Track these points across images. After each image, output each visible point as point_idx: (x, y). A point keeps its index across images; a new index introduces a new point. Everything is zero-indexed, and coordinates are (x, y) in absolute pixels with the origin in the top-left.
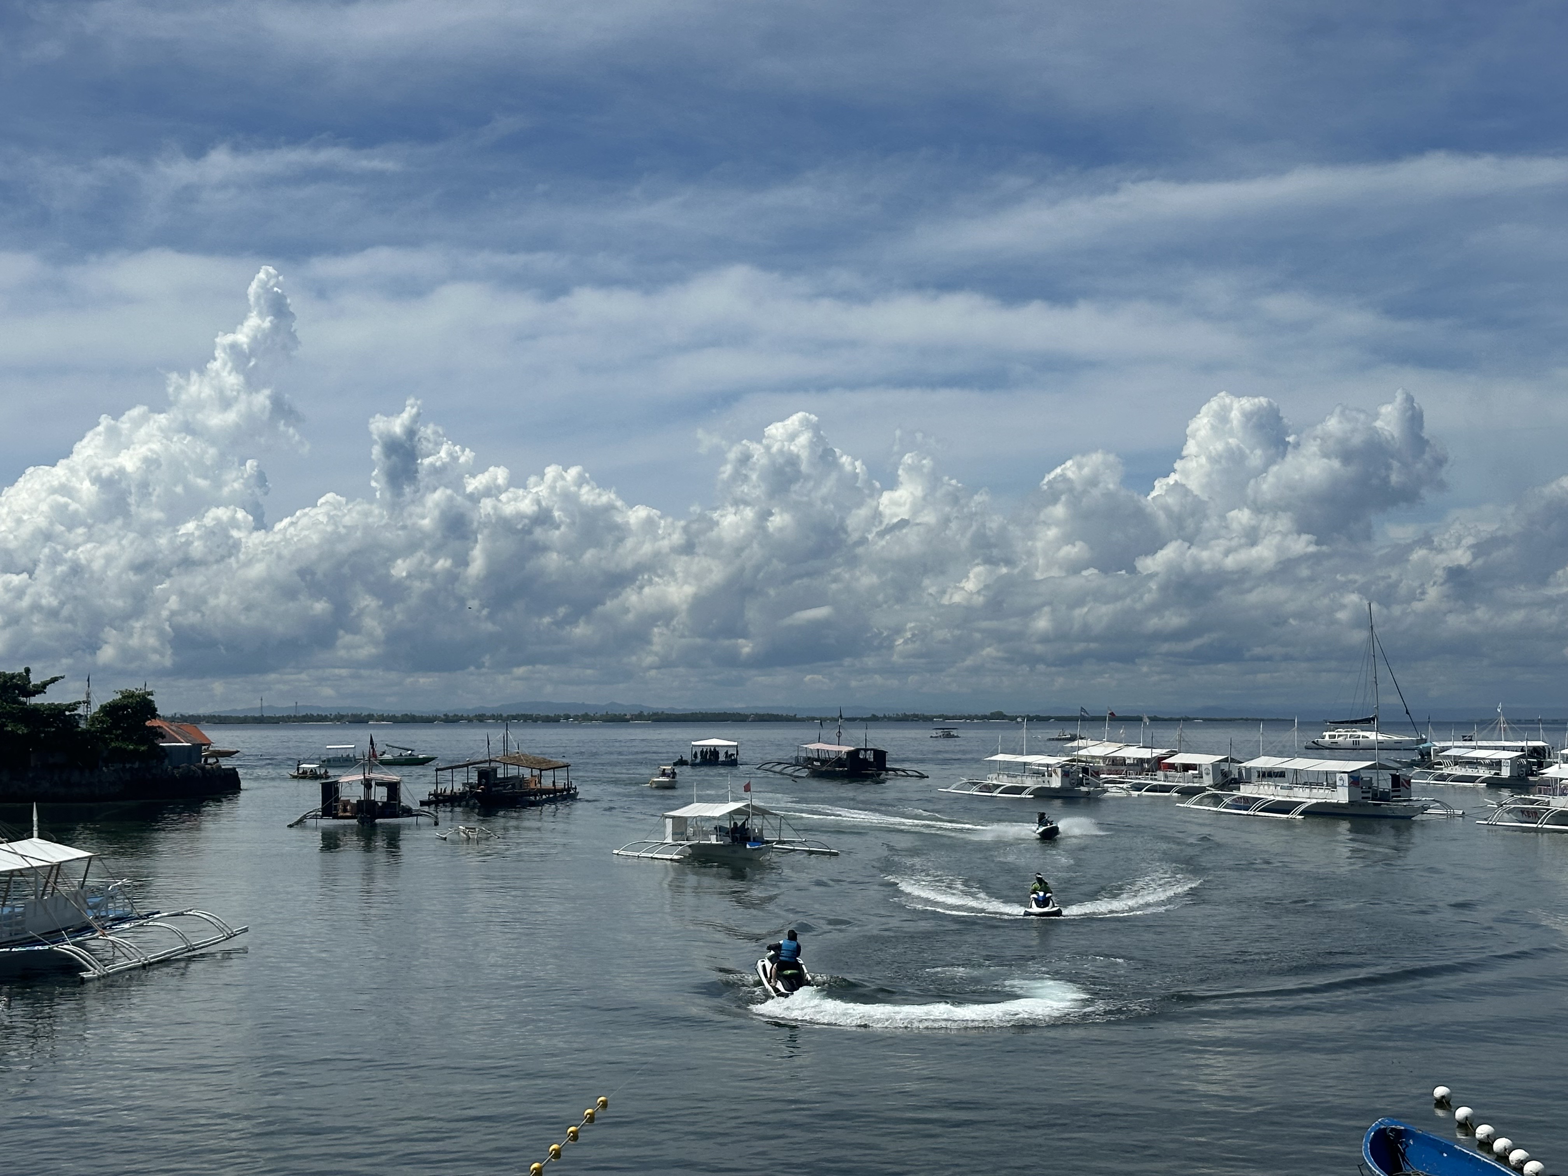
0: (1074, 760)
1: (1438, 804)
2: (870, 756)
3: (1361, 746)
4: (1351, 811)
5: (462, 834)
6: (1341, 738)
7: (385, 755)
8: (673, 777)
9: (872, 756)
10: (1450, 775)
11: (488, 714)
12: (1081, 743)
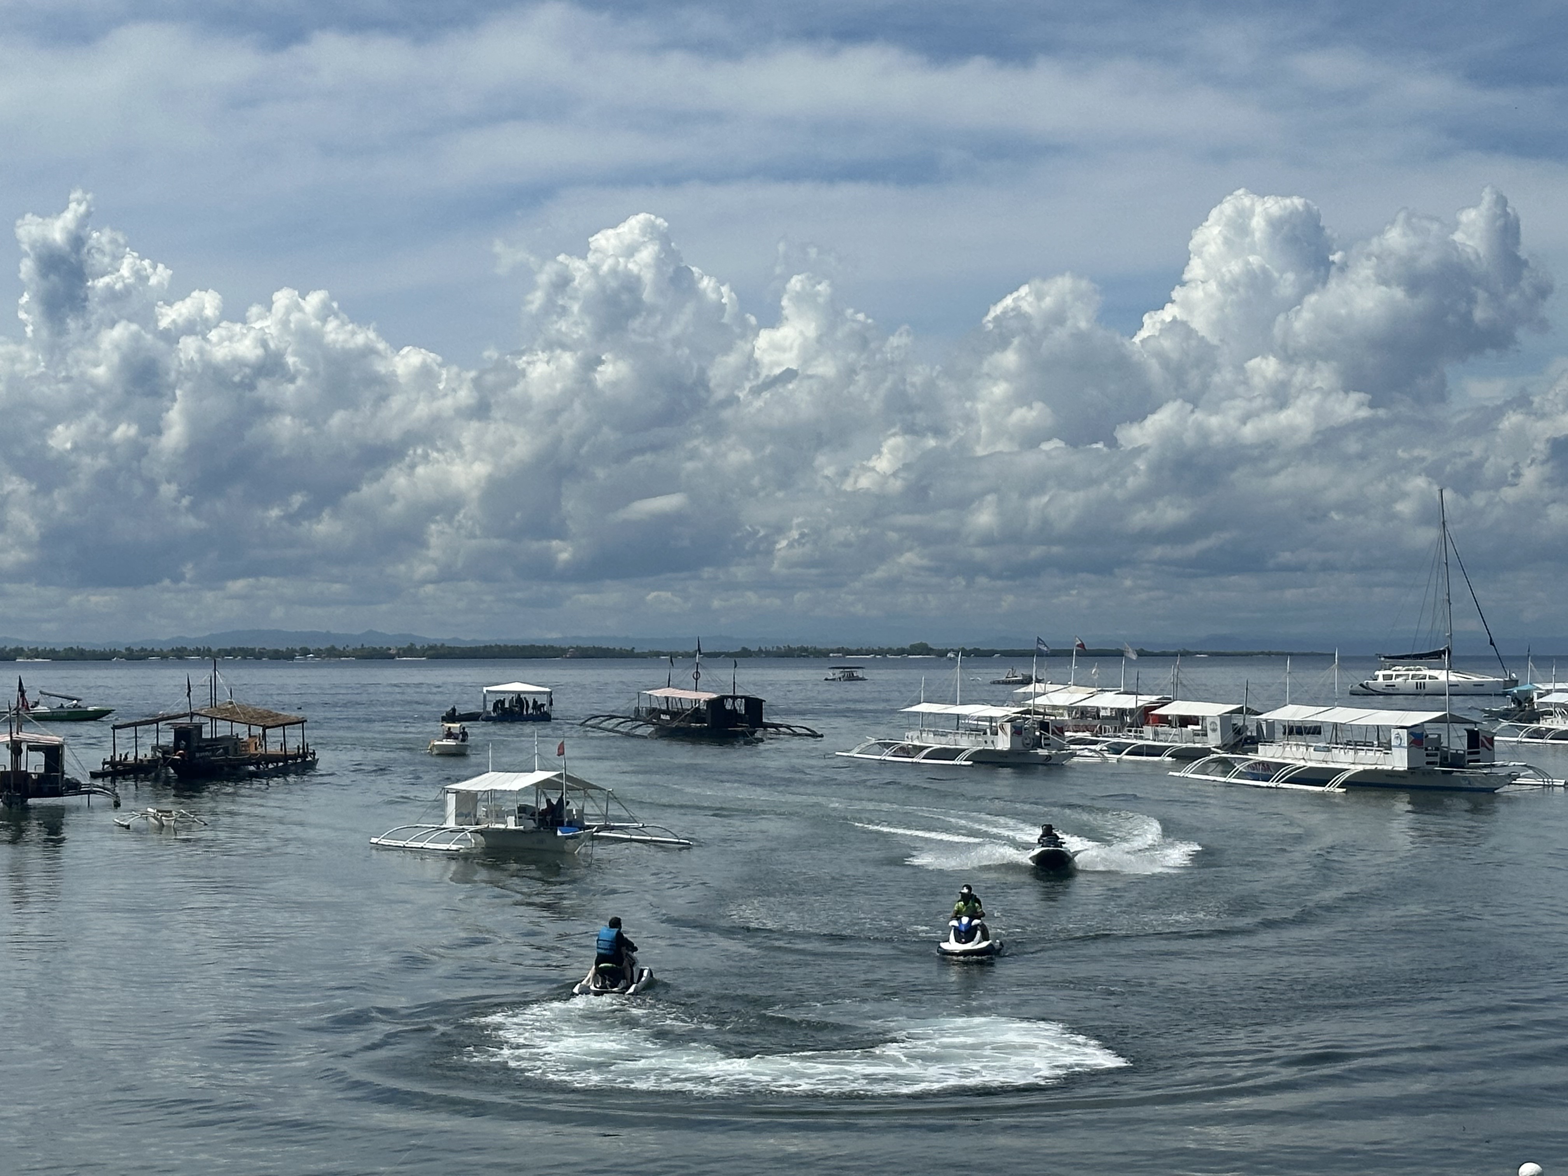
0: (1028, 712)
1: (1531, 772)
2: (741, 707)
3: (1427, 690)
4: (1410, 781)
5: (152, 820)
6: (1400, 680)
7: (39, 707)
8: (463, 740)
9: (743, 708)
10: (1549, 730)
11: (190, 647)
12: (1040, 688)
